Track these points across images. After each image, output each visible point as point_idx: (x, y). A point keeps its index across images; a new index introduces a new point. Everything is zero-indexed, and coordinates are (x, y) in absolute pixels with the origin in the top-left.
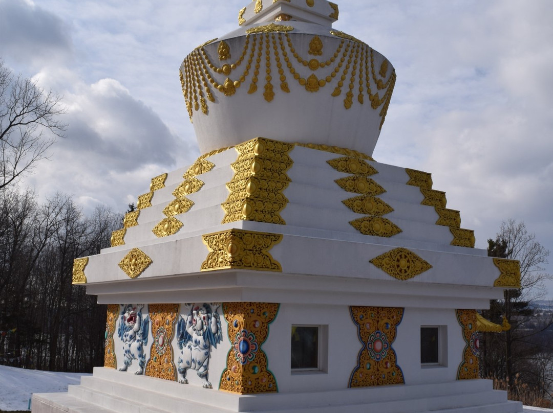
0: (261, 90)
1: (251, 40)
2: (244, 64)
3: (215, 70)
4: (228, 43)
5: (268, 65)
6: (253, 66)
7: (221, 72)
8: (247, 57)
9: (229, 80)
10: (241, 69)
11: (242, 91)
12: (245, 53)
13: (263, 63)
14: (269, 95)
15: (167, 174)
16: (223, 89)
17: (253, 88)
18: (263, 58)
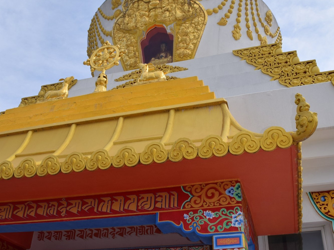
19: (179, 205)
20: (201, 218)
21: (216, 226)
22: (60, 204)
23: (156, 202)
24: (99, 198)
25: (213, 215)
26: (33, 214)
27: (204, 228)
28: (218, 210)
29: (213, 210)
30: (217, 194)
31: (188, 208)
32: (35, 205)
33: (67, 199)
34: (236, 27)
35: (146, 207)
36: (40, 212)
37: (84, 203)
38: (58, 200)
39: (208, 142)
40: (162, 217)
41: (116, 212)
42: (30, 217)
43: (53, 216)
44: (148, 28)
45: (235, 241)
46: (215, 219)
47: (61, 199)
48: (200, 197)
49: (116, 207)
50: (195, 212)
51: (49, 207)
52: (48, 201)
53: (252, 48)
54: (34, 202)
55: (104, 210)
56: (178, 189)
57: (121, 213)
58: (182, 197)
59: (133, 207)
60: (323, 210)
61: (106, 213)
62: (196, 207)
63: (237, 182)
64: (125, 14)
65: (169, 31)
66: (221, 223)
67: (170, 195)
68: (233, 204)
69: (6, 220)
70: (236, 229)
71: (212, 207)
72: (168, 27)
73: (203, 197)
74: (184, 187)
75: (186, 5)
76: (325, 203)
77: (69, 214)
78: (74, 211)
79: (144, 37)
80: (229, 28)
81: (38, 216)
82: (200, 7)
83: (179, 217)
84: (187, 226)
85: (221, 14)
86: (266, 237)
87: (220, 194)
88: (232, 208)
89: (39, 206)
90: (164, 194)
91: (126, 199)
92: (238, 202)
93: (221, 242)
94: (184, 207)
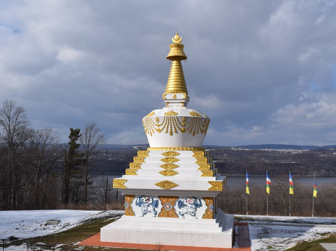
0: (192, 132)
1: (193, 118)
2: (190, 125)
3: (180, 124)
4: (186, 118)
5: (196, 125)
6: (192, 125)
7: (182, 125)
8: (191, 123)
9: (184, 128)
10: (188, 126)
11: (187, 132)
12: (190, 122)
13: (194, 125)
14: (194, 134)
15: (149, 151)
16: (182, 131)
17: (191, 132)
18: (195, 124)
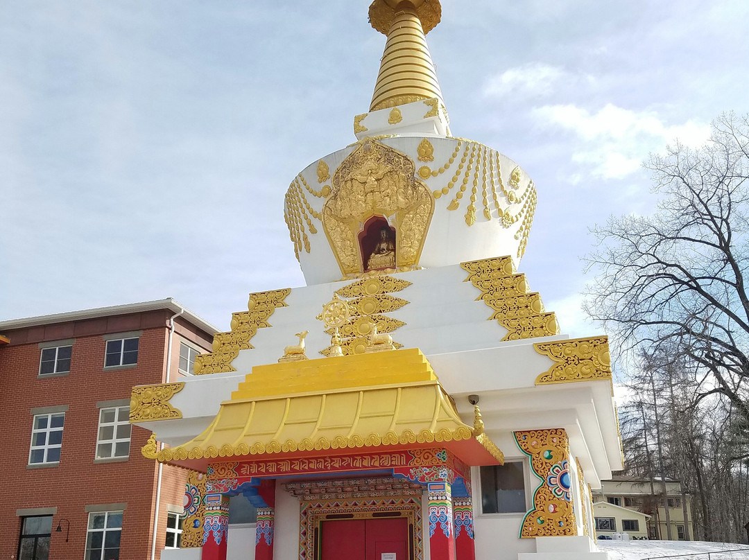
19: (407, 463)
20: (421, 472)
21: (430, 477)
22: (325, 461)
23: (392, 461)
24: (353, 457)
25: (428, 470)
26: (306, 468)
27: (423, 478)
28: (431, 467)
29: (428, 467)
30: (430, 456)
31: (412, 465)
32: (307, 461)
33: (330, 457)
34: (470, 209)
35: (385, 464)
36: (312, 466)
37: (343, 461)
38: (324, 458)
39: (423, 433)
40: (397, 470)
41: (366, 467)
42: (305, 471)
43: (321, 469)
44: (366, 217)
45: (442, 487)
46: (429, 473)
47: (326, 457)
48: (420, 458)
49: (365, 463)
50: (417, 468)
51: (317, 463)
52: (316, 458)
53: (481, 261)
54: (305, 459)
55: (358, 465)
56: (405, 452)
57: (369, 467)
58: (409, 458)
59: (377, 464)
60: (523, 447)
61: (359, 468)
62: (417, 465)
63: (443, 449)
64: (336, 195)
65: (390, 224)
66: (433, 475)
67: (401, 456)
68: (440, 464)
69: (286, 472)
70: (442, 479)
71: (427, 465)
72: (389, 218)
73: (422, 458)
74: (410, 451)
75: (410, 188)
76: (526, 441)
77: (333, 468)
78: (337, 465)
79: (362, 229)
80: (462, 211)
81: (311, 470)
82: (426, 189)
83: (407, 471)
84: (412, 477)
85: (452, 194)
86: (479, 467)
87: (433, 457)
88: (440, 466)
89: (309, 463)
90: (397, 455)
91: (372, 458)
92: (443, 463)
93: (432, 487)
94: (410, 465)
